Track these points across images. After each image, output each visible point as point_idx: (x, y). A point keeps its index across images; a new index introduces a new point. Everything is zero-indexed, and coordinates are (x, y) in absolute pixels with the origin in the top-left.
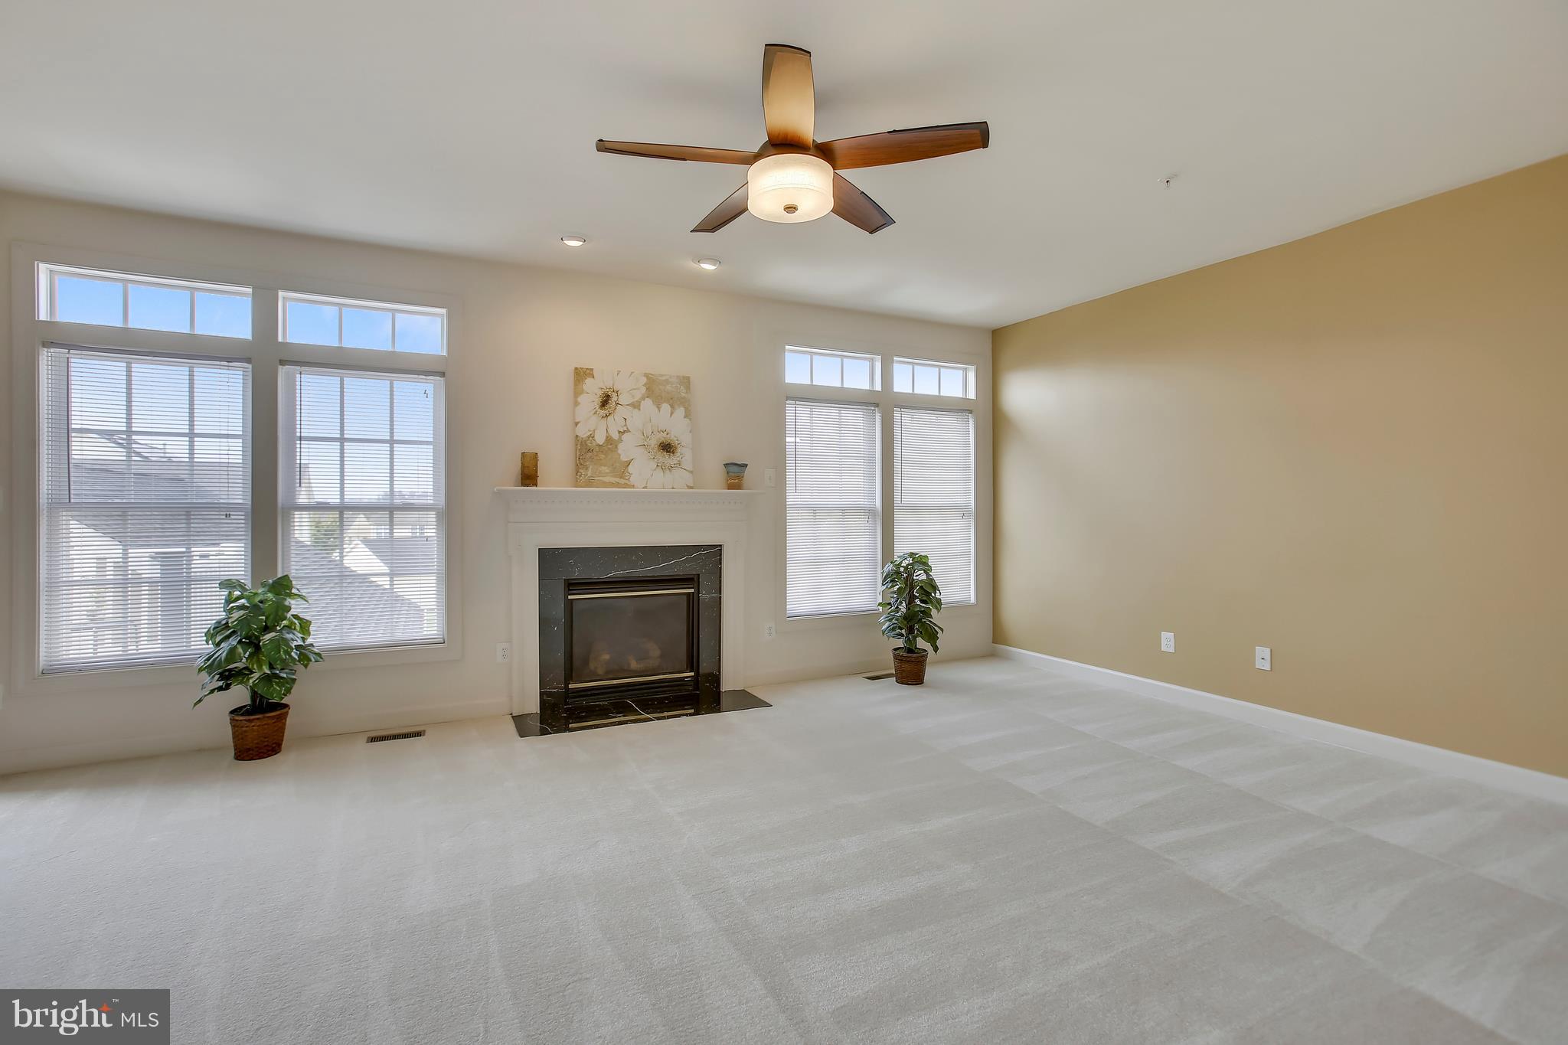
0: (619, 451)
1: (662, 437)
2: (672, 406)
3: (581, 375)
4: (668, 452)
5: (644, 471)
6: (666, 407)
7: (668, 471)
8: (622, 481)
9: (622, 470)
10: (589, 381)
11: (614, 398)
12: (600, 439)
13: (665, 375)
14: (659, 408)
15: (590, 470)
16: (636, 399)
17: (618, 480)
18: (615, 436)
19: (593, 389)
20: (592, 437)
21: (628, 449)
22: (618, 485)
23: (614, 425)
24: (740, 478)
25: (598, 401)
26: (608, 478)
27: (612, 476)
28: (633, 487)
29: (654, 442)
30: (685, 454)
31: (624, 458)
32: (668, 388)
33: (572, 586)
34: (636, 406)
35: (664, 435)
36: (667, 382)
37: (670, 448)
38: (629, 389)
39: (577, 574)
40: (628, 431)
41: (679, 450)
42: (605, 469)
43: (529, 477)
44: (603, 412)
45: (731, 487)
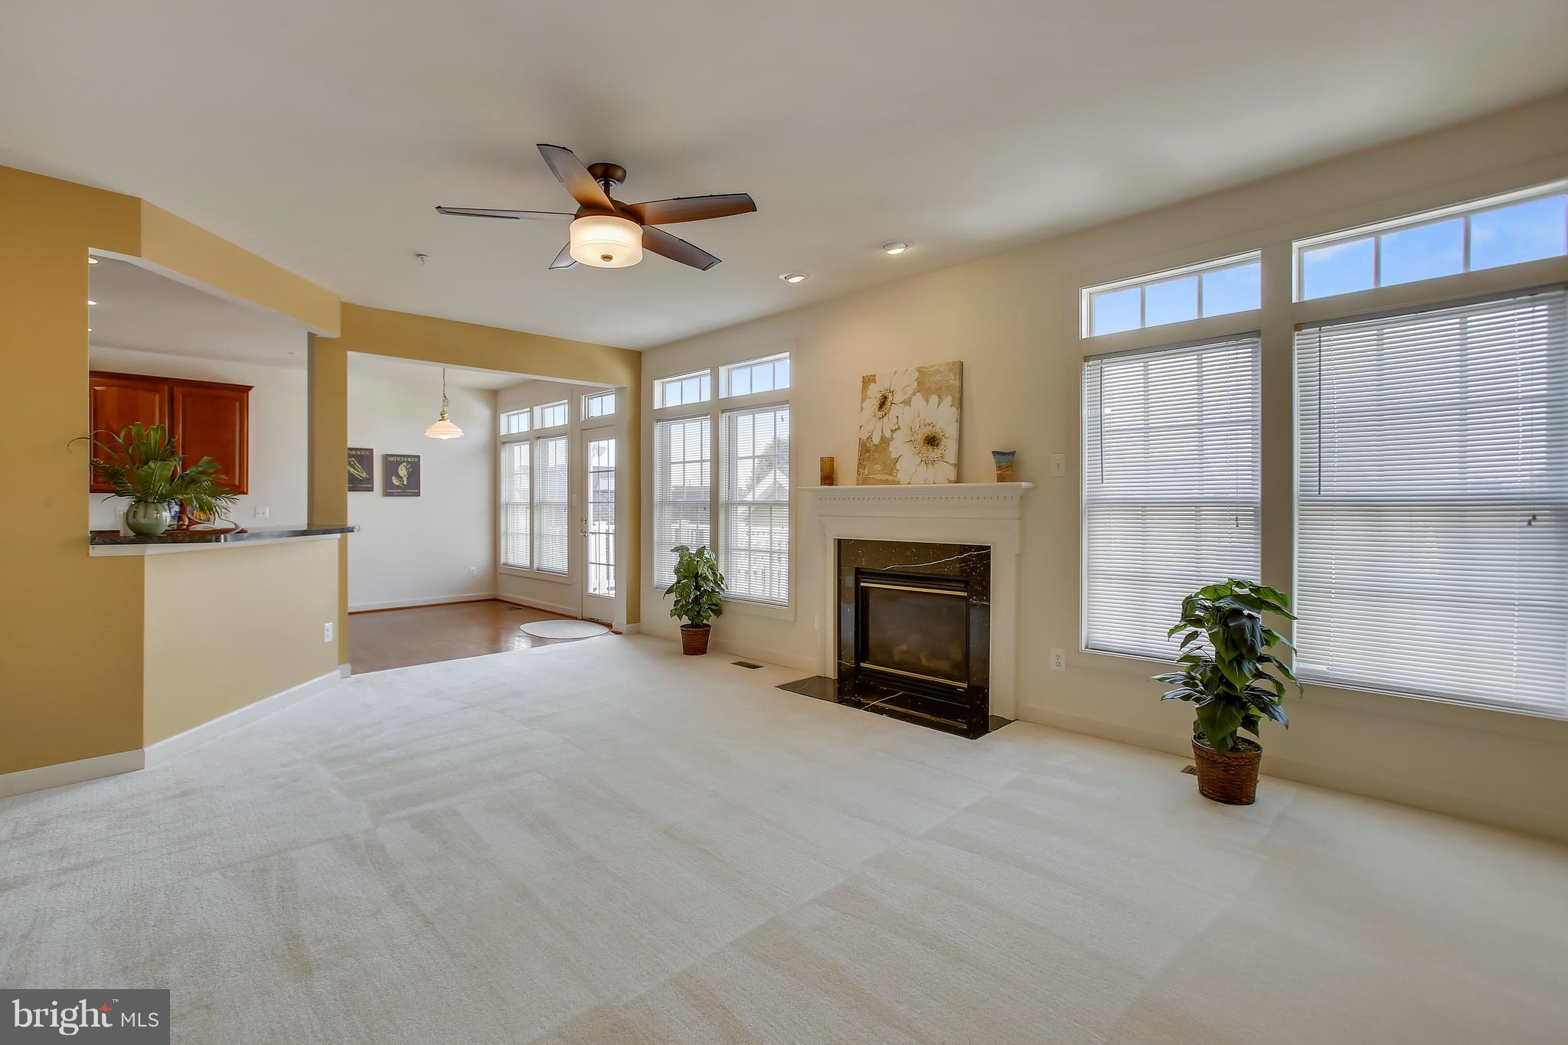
0: (891, 449)
1: (927, 431)
2: (940, 397)
3: (867, 381)
4: (932, 445)
5: (911, 467)
6: (934, 399)
7: (931, 465)
8: (890, 478)
9: (891, 467)
10: (872, 386)
11: (890, 399)
12: (876, 440)
13: (935, 365)
14: (927, 401)
15: (867, 469)
16: (908, 396)
17: (887, 477)
18: (888, 435)
19: (875, 392)
20: (870, 438)
21: (899, 447)
22: (886, 482)
23: (889, 423)
24: (1010, 466)
25: (877, 403)
26: (879, 475)
27: (883, 474)
28: (899, 483)
29: (920, 437)
30: (949, 447)
31: (894, 456)
32: (938, 378)
33: (860, 574)
34: (907, 402)
35: (930, 428)
36: (937, 372)
37: (934, 441)
38: (902, 385)
39: (864, 564)
40: (899, 428)
41: (943, 443)
42: (878, 467)
43: (829, 478)
44: (880, 414)
45: (1001, 479)
